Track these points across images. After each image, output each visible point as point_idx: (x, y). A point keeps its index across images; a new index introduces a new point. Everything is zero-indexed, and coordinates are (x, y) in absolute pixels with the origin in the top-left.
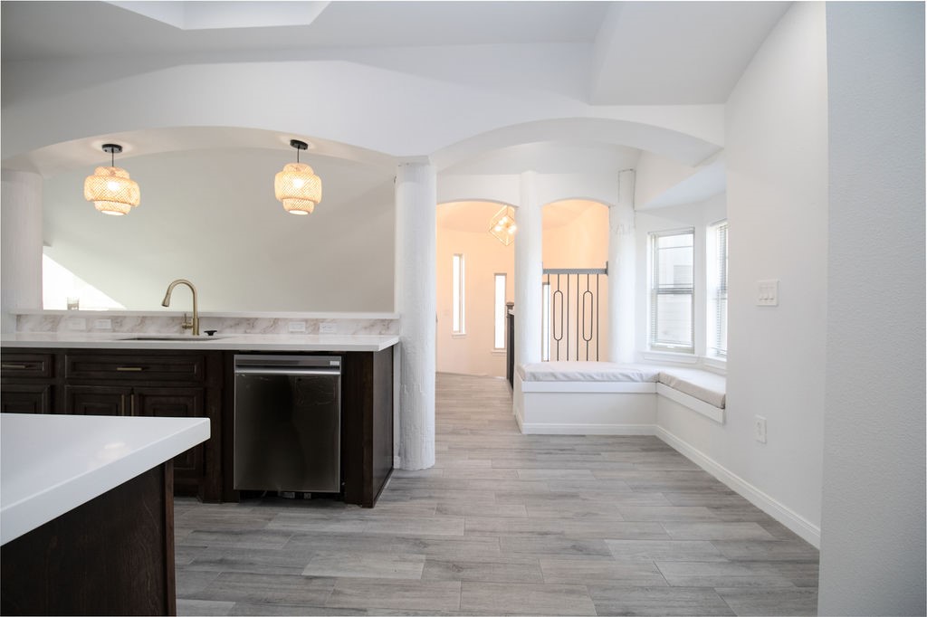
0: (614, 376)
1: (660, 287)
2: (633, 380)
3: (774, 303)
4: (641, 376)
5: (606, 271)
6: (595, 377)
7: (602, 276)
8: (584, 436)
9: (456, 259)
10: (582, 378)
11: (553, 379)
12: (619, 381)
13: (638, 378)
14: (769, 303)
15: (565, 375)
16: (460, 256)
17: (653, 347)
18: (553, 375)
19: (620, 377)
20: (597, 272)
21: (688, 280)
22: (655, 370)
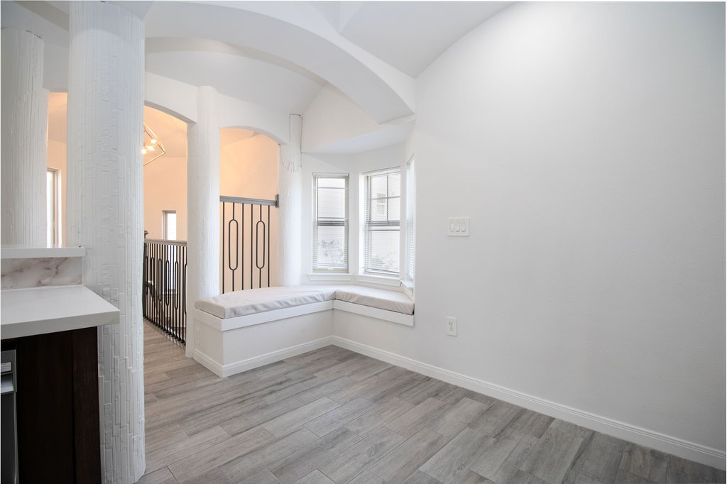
0: (305, 299)
1: (320, 219)
2: (318, 301)
3: (466, 234)
4: (323, 296)
5: (276, 204)
6: (290, 303)
7: (273, 208)
8: (282, 362)
9: (49, 175)
10: (278, 305)
11: (254, 311)
12: (308, 303)
13: (320, 298)
14: (460, 234)
15: (264, 306)
16: (54, 172)
17: (315, 270)
18: (254, 307)
19: (309, 299)
20: (269, 204)
21: (340, 215)
22: (331, 290)
